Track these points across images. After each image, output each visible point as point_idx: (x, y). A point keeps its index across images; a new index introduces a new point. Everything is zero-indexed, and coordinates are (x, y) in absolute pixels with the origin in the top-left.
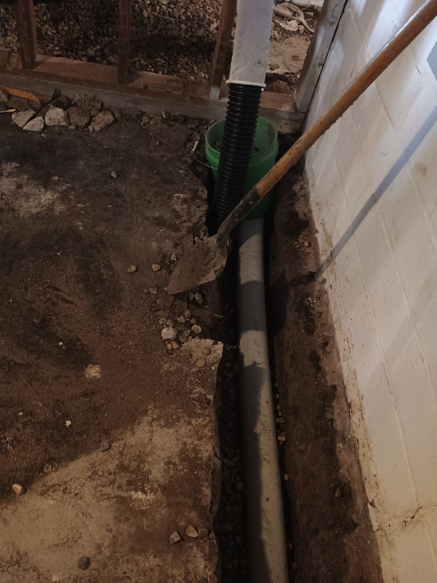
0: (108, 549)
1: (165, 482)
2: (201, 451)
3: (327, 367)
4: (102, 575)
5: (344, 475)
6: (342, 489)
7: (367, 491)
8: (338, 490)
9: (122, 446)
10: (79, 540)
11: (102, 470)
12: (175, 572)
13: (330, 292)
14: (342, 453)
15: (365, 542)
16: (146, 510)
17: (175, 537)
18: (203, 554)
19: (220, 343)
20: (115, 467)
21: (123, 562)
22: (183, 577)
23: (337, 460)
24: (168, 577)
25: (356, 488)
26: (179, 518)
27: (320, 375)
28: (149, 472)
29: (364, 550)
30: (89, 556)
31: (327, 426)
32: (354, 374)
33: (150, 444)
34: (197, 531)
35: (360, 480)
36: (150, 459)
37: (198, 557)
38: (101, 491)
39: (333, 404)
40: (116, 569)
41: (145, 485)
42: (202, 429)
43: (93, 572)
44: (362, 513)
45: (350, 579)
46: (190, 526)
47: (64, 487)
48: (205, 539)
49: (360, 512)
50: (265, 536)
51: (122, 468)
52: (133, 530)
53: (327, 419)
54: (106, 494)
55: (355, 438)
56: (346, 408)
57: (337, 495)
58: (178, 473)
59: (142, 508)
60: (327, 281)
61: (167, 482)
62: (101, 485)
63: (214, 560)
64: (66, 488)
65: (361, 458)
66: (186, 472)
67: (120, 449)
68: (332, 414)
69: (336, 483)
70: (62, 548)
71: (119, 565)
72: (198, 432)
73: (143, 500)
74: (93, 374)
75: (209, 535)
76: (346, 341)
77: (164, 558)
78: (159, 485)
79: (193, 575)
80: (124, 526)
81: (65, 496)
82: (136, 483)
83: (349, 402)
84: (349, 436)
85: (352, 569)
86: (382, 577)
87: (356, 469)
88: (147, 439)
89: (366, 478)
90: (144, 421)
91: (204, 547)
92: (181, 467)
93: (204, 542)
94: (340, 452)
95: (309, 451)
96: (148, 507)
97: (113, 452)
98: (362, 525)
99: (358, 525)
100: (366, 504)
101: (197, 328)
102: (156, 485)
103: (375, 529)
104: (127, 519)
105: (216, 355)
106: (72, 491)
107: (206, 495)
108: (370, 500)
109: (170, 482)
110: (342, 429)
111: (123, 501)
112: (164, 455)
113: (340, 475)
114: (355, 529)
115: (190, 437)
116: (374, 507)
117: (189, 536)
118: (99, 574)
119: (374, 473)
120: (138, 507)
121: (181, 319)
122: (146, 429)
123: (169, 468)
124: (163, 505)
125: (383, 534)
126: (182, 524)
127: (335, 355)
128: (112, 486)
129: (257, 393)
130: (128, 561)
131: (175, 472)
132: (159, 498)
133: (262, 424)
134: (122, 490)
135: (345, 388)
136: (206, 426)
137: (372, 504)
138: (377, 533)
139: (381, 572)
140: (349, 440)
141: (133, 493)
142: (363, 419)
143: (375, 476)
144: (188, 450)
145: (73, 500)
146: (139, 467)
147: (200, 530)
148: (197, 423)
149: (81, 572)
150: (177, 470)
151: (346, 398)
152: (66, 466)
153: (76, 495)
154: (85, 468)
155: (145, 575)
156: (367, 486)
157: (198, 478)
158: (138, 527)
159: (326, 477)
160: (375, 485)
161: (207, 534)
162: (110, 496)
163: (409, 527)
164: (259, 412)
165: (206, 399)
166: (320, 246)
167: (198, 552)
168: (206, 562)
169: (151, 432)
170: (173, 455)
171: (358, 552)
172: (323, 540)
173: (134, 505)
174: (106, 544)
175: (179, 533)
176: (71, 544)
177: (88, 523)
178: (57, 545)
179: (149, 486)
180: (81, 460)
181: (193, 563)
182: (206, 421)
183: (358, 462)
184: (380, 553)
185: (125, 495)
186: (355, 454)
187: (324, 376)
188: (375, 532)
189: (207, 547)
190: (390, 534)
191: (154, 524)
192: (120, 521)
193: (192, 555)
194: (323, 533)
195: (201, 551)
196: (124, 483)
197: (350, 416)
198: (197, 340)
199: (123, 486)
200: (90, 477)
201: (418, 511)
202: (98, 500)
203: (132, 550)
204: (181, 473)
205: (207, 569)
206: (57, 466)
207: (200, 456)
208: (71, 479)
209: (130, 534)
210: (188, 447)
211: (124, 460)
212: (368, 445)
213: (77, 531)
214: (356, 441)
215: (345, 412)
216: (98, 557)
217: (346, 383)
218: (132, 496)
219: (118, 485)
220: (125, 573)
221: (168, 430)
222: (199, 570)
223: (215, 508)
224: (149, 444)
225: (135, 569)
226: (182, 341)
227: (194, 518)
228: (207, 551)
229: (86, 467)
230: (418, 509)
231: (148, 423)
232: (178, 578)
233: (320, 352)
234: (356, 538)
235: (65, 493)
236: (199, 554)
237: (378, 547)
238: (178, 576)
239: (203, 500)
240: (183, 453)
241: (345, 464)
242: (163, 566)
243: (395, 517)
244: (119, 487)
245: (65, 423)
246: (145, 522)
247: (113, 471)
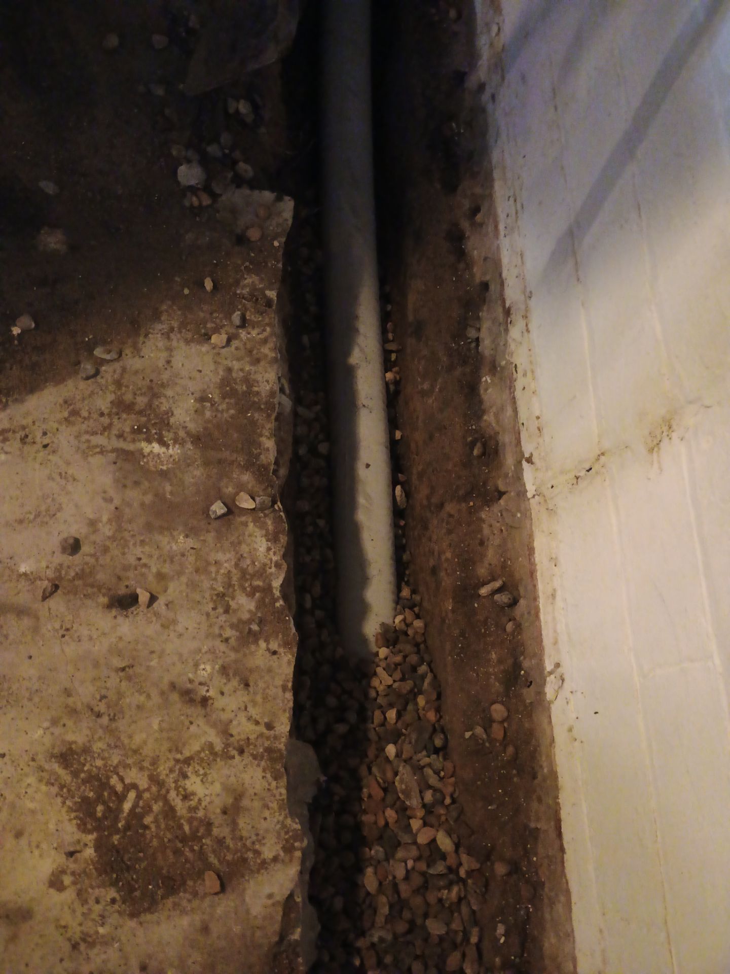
0: (108, 526)
1: (198, 430)
2: (258, 382)
3: (475, 252)
4: (101, 561)
5: (490, 424)
6: (484, 445)
7: (523, 443)
8: (479, 445)
9: (119, 371)
10: (59, 515)
11: (87, 408)
12: (220, 556)
13: (490, 107)
14: (490, 390)
15: (514, 516)
16: (168, 469)
17: (218, 508)
18: (264, 532)
19: (287, 198)
20: (109, 405)
21: (135, 544)
22: (233, 563)
23: (481, 402)
24: (208, 563)
25: (507, 440)
26: (225, 482)
27: (462, 266)
28: (170, 413)
29: (511, 527)
30: (77, 536)
31: (469, 350)
32: (519, 258)
33: (169, 368)
34: (254, 499)
35: (514, 427)
36: (169, 393)
37: (256, 537)
38: (88, 441)
39: (480, 314)
40: (124, 554)
41: (164, 432)
42: (259, 347)
43: (88, 559)
44: (513, 476)
45: (487, 566)
46: (242, 494)
47: (22, 434)
48: (266, 512)
49: (510, 475)
50: (361, 516)
51: (122, 407)
52: (148, 499)
53: (469, 338)
54: (97, 446)
55: (512, 363)
56: (501, 317)
57: (476, 452)
58: (219, 415)
59: (161, 467)
60: (487, 87)
61: (202, 430)
62: (87, 432)
63: (282, 541)
64: (26, 436)
65: (518, 393)
66: (233, 415)
67: (115, 376)
68: (479, 330)
69: (476, 436)
70: (30, 525)
71: (129, 548)
72: (250, 352)
73: (163, 455)
74: (53, 246)
75: (273, 506)
76: (512, 199)
77: (202, 538)
78: (188, 433)
79: (248, 562)
80: (133, 494)
81: (26, 448)
82: (148, 429)
83: (507, 305)
84: (503, 363)
85: (490, 553)
86: (534, 560)
87: (509, 412)
88: (161, 363)
89: (523, 424)
90: (156, 331)
91: (265, 523)
92: (224, 406)
93: (266, 516)
94: (486, 390)
95: (437, 390)
96: (170, 466)
97: (103, 381)
98: (511, 492)
99: (504, 493)
100: (520, 462)
101: (245, 169)
102: (182, 434)
103: (529, 495)
104: (137, 483)
105: (281, 220)
106: (38, 439)
107: (268, 449)
108: (527, 455)
109: (205, 429)
110: (492, 352)
111: (128, 457)
112: (195, 386)
113: (483, 424)
114: (499, 499)
115: (238, 359)
116: (532, 463)
117: (239, 507)
118: (97, 560)
119: (537, 413)
120: (155, 467)
121: (213, 150)
122: (160, 344)
123: (203, 407)
124: (197, 463)
125: (542, 501)
126: (230, 490)
127: (491, 228)
128: (106, 433)
129: (353, 299)
130: (142, 542)
131: (214, 414)
132: (189, 452)
133: (362, 350)
134: (125, 440)
135: (502, 284)
136: (265, 341)
137: (529, 460)
138: (532, 501)
139: (534, 553)
140: (503, 368)
141: (143, 444)
142: (528, 331)
143: (538, 418)
144: (235, 380)
145: (41, 454)
146: (151, 406)
147: (258, 499)
148: (249, 336)
149: (67, 559)
150: (217, 410)
151: (504, 301)
152: (22, 401)
153: (45, 446)
154: (55, 404)
155: (172, 561)
156: (524, 436)
157: (253, 423)
158: (156, 495)
159: (461, 426)
160: (537, 431)
161: (270, 504)
162: (104, 449)
163: (582, 484)
164: (357, 331)
165: (265, 296)
166: (479, 16)
167: (257, 530)
168: (269, 543)
169: (170, 349)
170: (208, 387)
171: (502, 530)
172: (451, 516)
173: (147, 463)
174: (105, 518)
175: (224, 504)
176: (45, 520)
177: (70, 488)
178: (21, 522)
179: (171, 435)
180: (46, 392)
181: (249, 545)
182: (265, 334)
183: (514, 400)
184: (534, 528)
185: (131, 447)
186: (510, 389)
187: (469, 266)
188: (529, 499)
189: (269, 522)
190: (552, 498)
191: (183, 490)
192: (125, 486)
193: (247, 533)
194: (450, 508)
195: (261, 528)
196: (128, 429)
197: (507, 330)
198: (246, 191)
199: (125, 435)
200: (66, 419)
201: (598, 459)
202: (85, 456)
203: (149, 527)
204: (225, 415)
205: (271, 553)
206: (4, 400)
207: (256, 389)
208: (34, 422)
209: (142, 504)
210: (234, 375)
211: (124, 394)
212: (533, 372)
213: (53, 500)
214: (514, 369)
215: (500, 324)
216: (93, 537)
217: (504, 275)
218: (142, 449)
219: (117, 433)
220: (140, 559)
221: (198, 347)
222: (258, 555)
223: (283, 472)
224: (166, 369)
225: (156, 553)
226: (218, 190)
227: (248, 482)
228: (271, 528)
229: (58, 405)
230: (599, 456)
231: (163, 334)
232: (226, 565)
233: (465, 225)
234: (501, 512)
235: (25, 443)
236: (258, 533)
237: (532, 520)
238: (226, 562)
239: (262, 457)
240: (227, 387)
241: (491, 407)
242: (200, 549)
243: (562, 472)
244: (120, 436)
245: (11, 331)
246: (168, 488)
247: (106, 411)
